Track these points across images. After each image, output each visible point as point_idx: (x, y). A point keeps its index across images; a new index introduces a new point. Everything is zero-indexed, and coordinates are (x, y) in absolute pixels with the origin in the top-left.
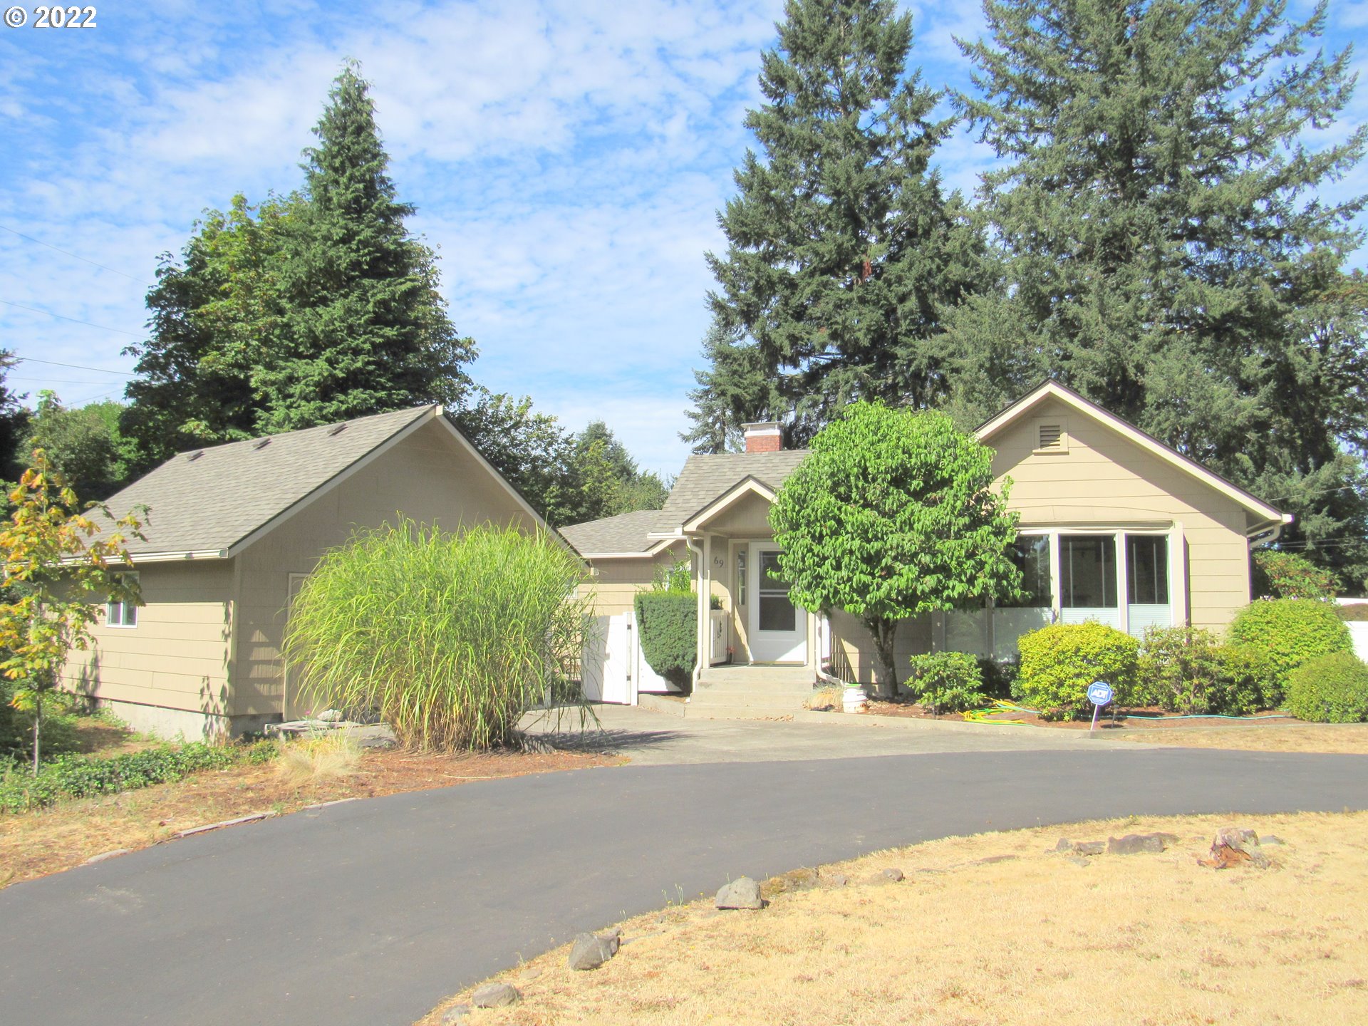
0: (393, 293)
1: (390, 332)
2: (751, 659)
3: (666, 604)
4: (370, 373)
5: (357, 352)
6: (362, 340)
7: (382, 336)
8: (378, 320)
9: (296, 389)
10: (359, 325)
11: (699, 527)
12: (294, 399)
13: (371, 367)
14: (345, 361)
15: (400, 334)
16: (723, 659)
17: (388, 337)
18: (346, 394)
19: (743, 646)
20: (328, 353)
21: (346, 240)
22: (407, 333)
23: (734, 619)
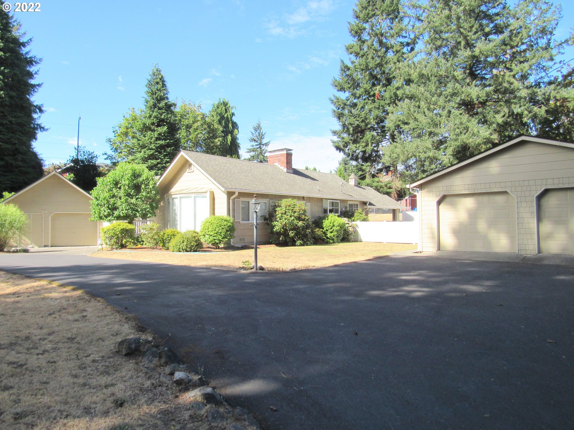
18: (148, 161)
20: (144, 150)
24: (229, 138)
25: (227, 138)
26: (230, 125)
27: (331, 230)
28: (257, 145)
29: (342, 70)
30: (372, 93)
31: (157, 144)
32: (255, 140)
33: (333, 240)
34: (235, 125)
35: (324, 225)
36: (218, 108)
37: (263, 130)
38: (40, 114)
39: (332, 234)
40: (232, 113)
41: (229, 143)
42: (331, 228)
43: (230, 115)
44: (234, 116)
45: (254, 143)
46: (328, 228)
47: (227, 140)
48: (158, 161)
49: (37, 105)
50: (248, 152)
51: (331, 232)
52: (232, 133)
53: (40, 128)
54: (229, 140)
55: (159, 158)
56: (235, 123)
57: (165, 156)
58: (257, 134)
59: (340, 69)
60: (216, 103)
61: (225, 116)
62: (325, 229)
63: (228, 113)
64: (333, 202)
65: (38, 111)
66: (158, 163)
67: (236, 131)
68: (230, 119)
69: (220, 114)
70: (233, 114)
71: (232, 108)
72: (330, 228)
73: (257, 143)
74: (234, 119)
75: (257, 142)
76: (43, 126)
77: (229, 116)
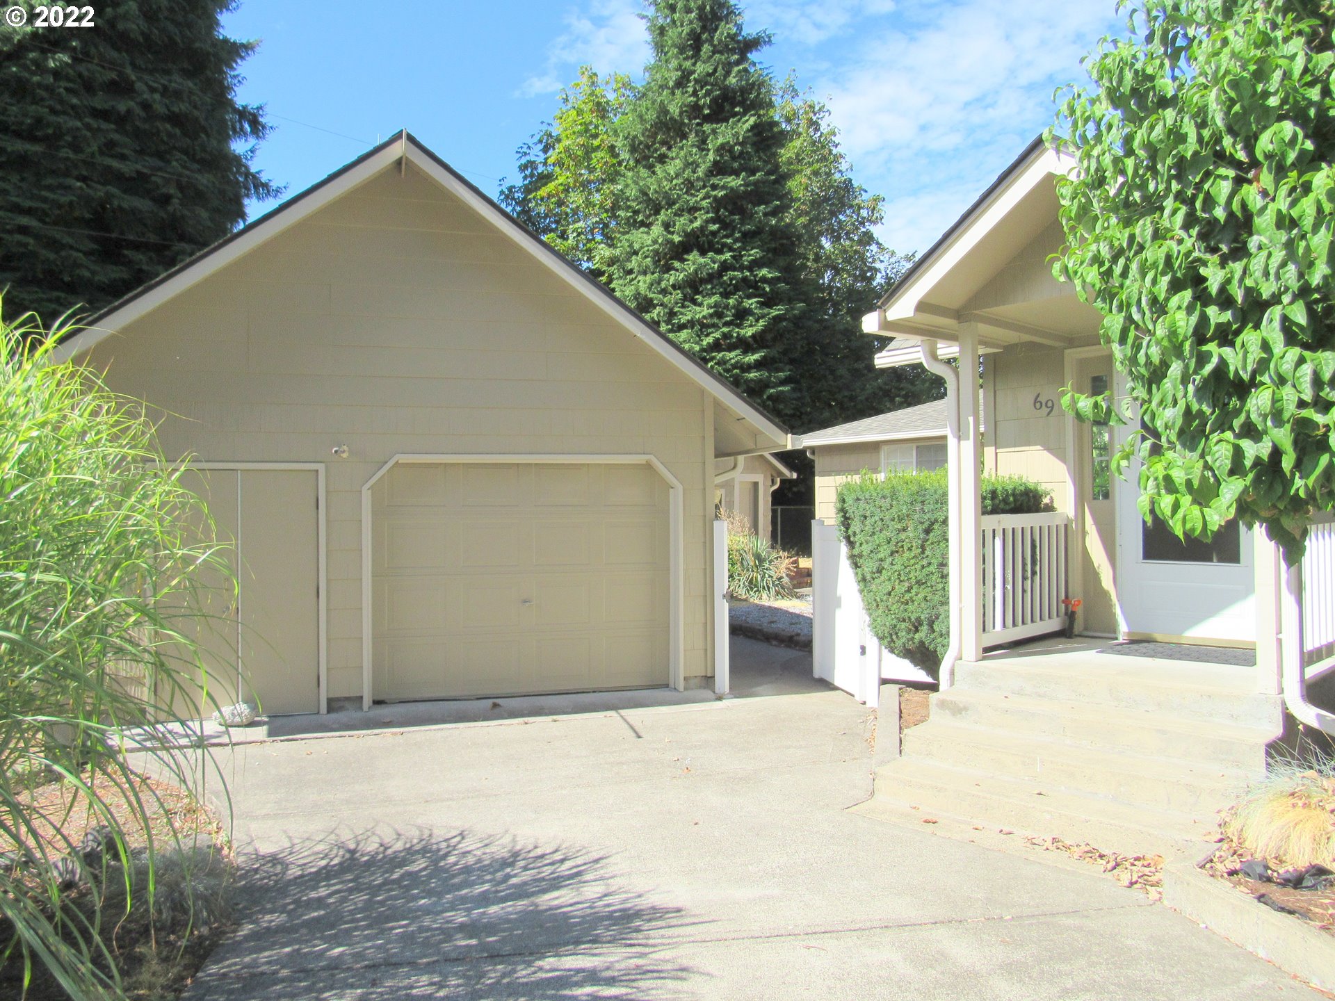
0: (736, 135)
1: (734, 182)
2: (1123, 628)
3: (885, 503)
4: (714, 234)
5: (693, 210)
6: (701, 196)
7: (724, 187)
8: (719, 169)
9: (633, 263)
10: (698, 179)
11: (922, 307)
12: (634, 276)
13: (715, 227)
14: (681, 222)
15: (746, 185)
16: (1053, 625)
17: (732, 189)
18: (683, 260)
19: (1105, 594)
20: (663, 216)
21: (680, 83)
22: (758, 180)
23: (1084, 533)
31: (714, 187)
38: (252, 141)
48: (723, 257)
49: (245, 107)
53: (256, 187)
55: (724, 245)
57: (747, 237)
65: (247, 127)
66: (725, 267)
76: (264, 178)
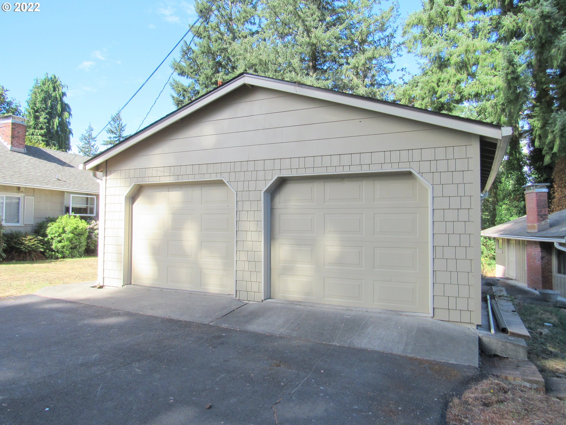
24: (56, 121)
25: (53, 121)
26: (59, 107)
27: (59, 238)
28: (116, 137)
29: (184, 51)
30: (213, 80)
32: (113, 132)
33: (62, 252)
34: (65, 108)
35: (48, 231)
36: (44, 84)
37: (124, 122)
39: (61, 244)
40: (62, 93)
41: (55, 127)
42: (60, 235)
43: (60, 95)
44: (65, 97)
45: (113, 136)
46: (53, 236)
47: (53, 124)
50: (104, 144)
51: (60, 242)
52: (60, 116)
54: (55, 123)
56: (66, 105)
58: (116, 125)
59: (181, 50)
60: (43, 77)
61: (53, 94)
62: (49, 237)
63: (57, 92)
64: (87, 198)
67: (66, 114)
68: (59, 99)
69: (47, 92)
70: (64, 94)
71: (63, 87)
72: (57, 235)
73: (115, 136)
74: (66, 100)
75: (115, 134)
77: (58, 96)
